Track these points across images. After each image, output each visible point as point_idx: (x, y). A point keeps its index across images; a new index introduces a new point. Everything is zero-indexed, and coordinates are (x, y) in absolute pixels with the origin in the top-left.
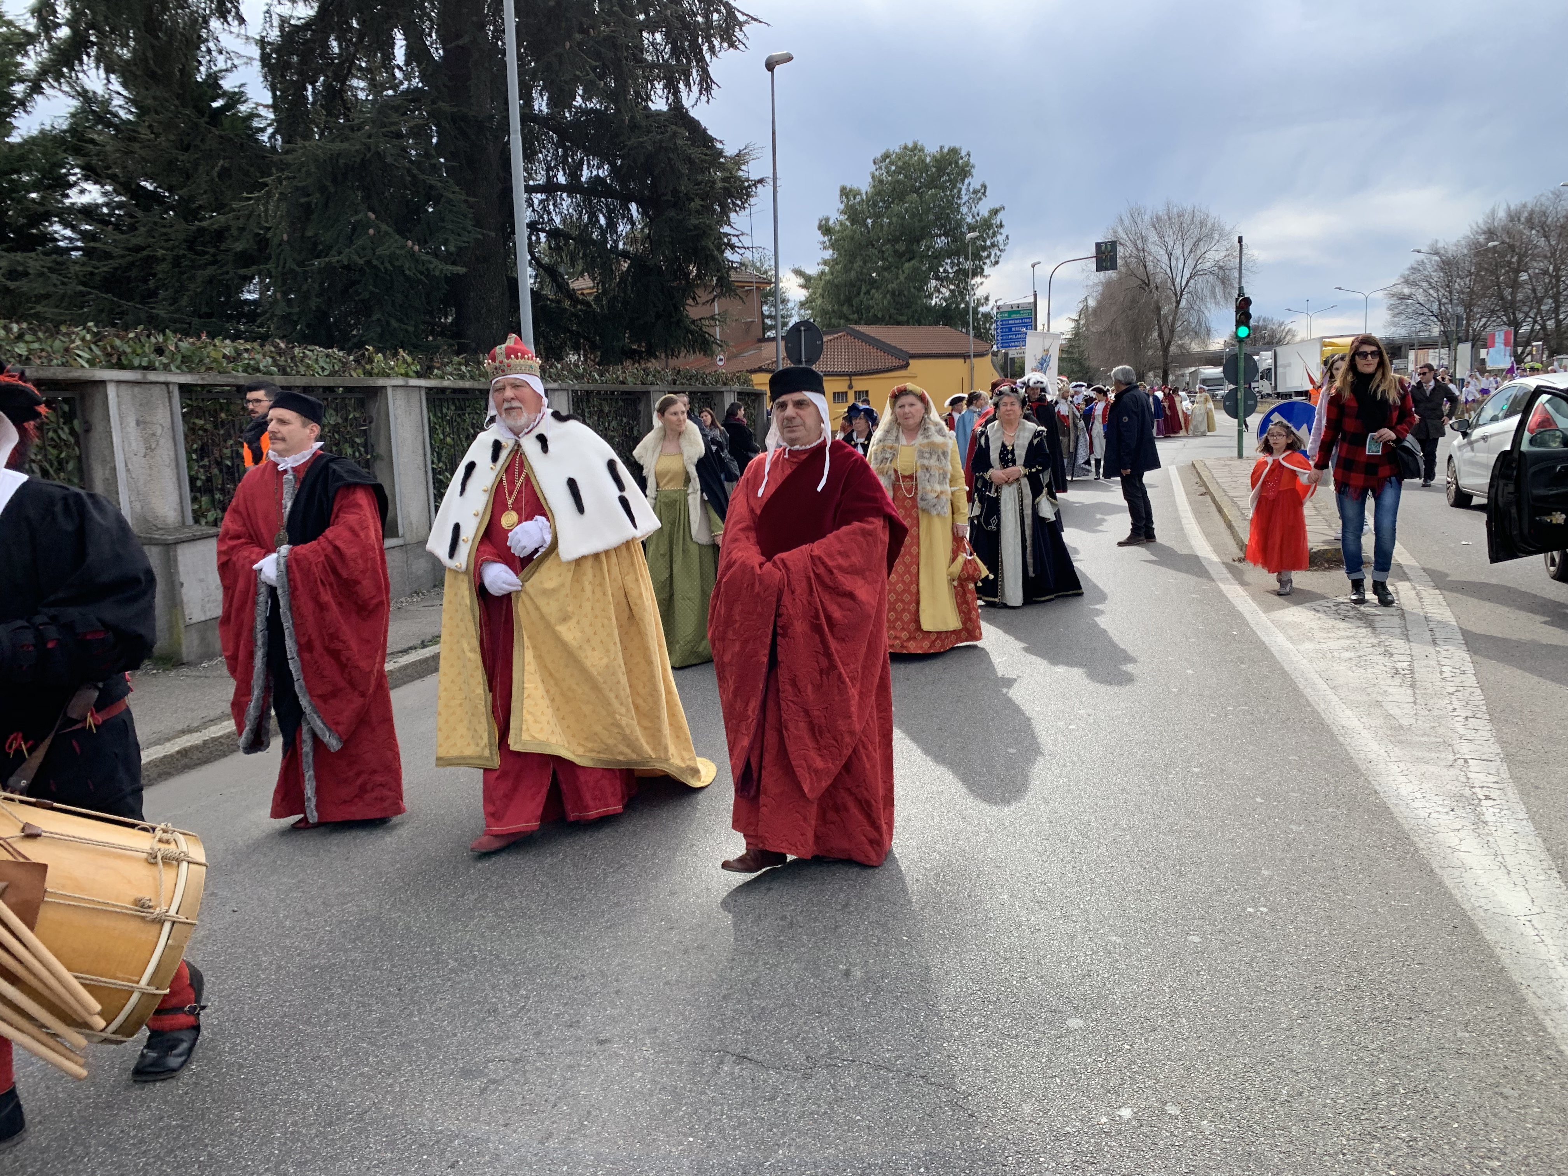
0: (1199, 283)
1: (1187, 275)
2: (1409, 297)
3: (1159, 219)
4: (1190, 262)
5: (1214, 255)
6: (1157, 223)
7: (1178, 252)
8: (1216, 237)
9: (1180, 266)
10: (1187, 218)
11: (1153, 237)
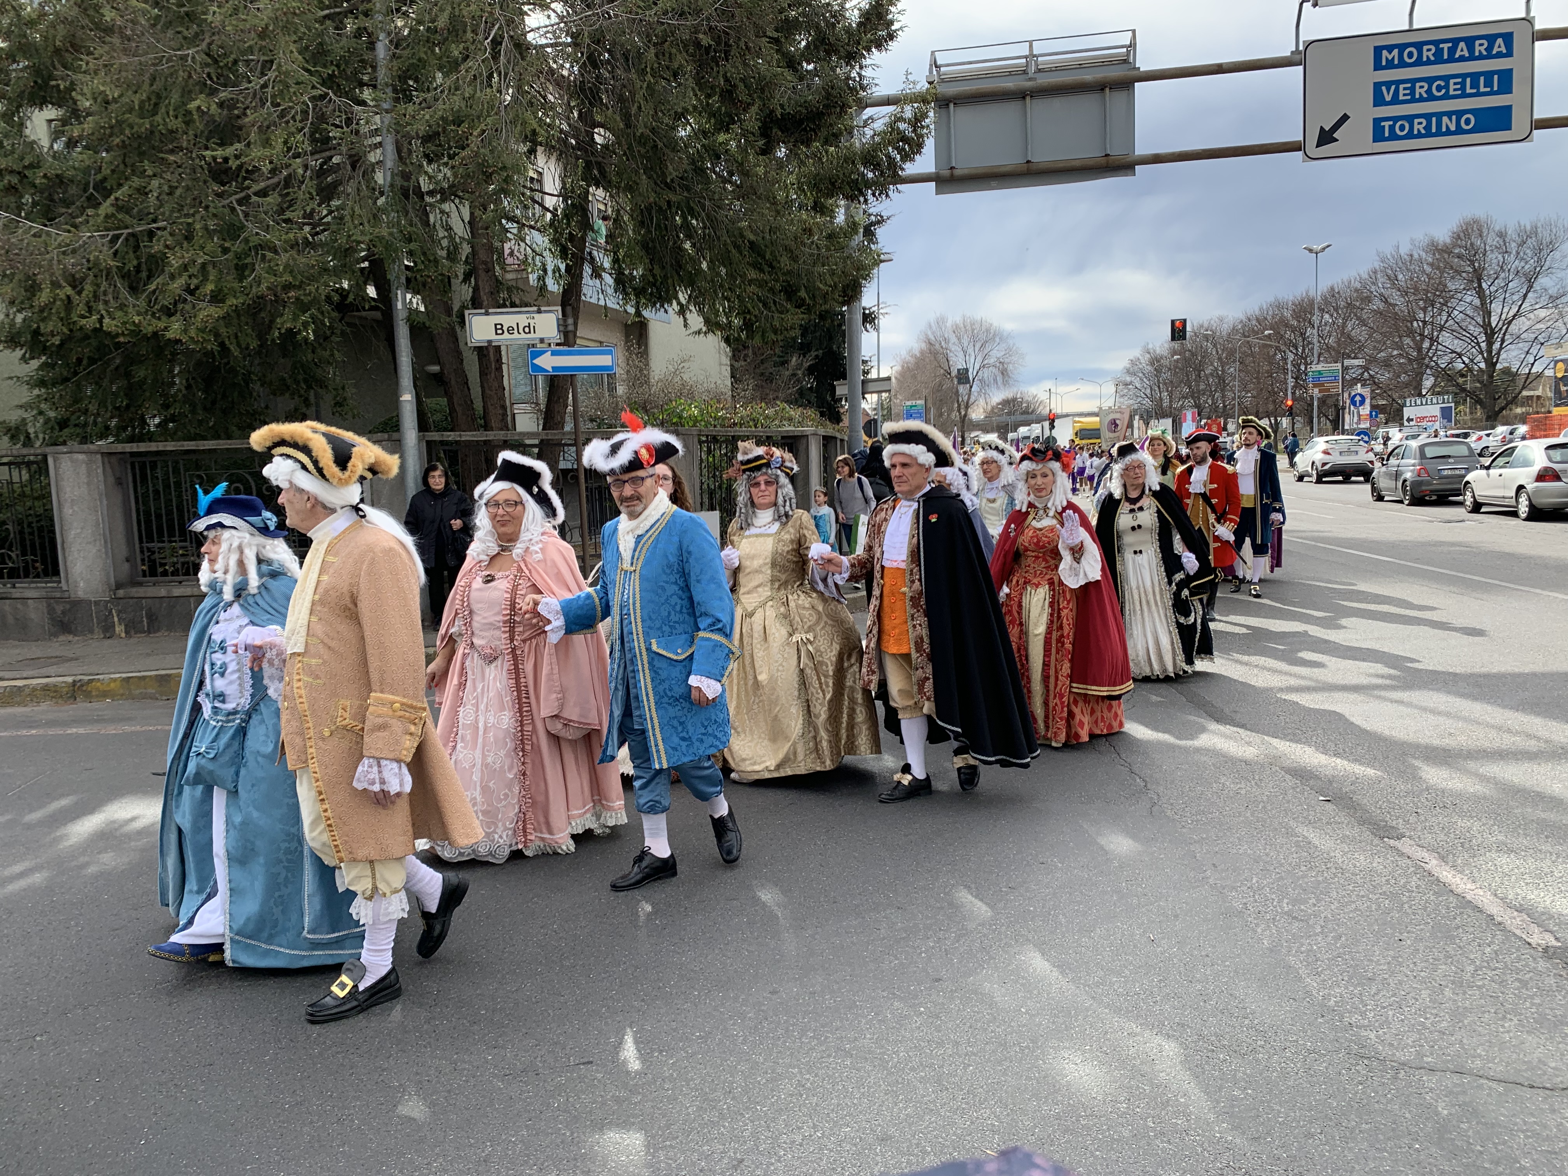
0: (986, 374)
1: (977, 367)
2: (1131, 383)
3: (957, 326)
4: (979, 359)
5: (996, 353)
6: (956, 330)
7: (970, 350)
8: (997, 340)
9: (972, 361)
10: (977, 326)
11: (953, 339)
